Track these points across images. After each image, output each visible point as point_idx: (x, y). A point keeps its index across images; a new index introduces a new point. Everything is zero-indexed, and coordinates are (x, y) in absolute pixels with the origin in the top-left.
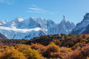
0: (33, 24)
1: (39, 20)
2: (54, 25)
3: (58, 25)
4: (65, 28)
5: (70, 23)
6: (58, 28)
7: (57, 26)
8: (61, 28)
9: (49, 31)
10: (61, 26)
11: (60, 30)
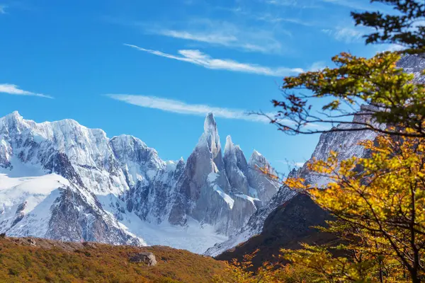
0: (22, 154)
1: (65, 134)
2: (152, 166)
3: (174, 168)
4: (215, 188)
5: (248, 162)
6: (175, 184)
7: (171, 174)
8: (193, 189)
9: (124, 205)
10: (192, 173)
11: (188, 195)
